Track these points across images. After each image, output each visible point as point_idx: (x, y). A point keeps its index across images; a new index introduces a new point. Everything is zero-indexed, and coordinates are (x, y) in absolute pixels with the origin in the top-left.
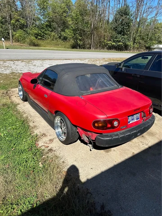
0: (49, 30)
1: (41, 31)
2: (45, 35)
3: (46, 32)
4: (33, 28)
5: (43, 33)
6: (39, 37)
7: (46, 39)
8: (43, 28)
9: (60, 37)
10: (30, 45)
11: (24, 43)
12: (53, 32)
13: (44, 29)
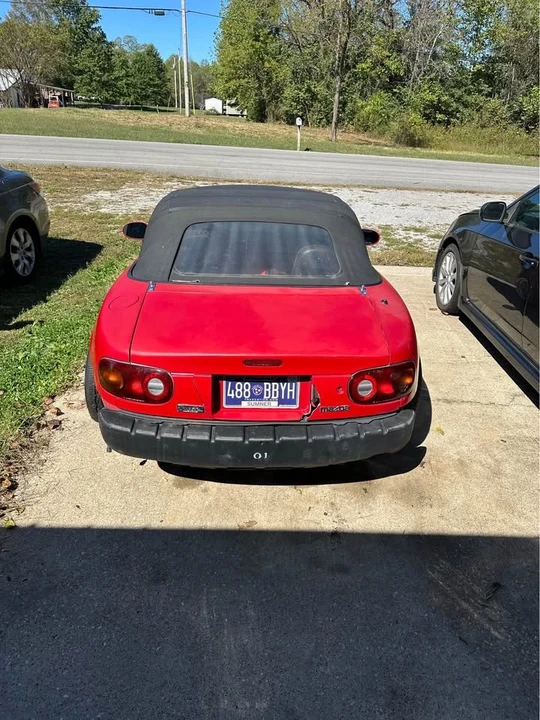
0: (480, 91)
1: (452, 96)
2: (461, 108)
3: (467, 98)
4: (426, 87)
5: (458, 100)
6: (439, 116)
7: (461, 122)
8: (459, 84)
9: (516, 116)
10: (398, 141)
11: (382, 134)
12: (497, 95)
13: (463, 89)
